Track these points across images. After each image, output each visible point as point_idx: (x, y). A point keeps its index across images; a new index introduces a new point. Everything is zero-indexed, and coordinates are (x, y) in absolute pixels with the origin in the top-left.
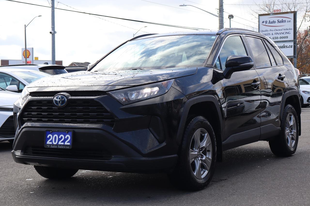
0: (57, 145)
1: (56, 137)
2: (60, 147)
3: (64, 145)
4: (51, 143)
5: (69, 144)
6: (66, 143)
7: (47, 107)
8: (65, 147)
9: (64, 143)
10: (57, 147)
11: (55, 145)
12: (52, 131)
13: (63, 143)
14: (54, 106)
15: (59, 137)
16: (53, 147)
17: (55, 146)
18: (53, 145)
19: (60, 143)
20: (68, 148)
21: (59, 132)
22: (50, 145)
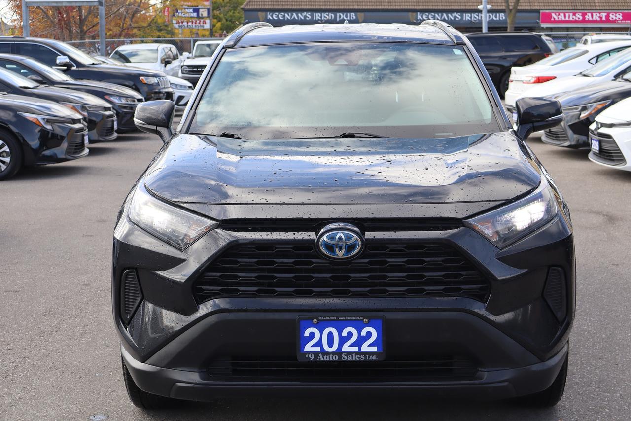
0: (339, 352)
1: (330, 335)
2: (350, 358)
3: (359, 353)
4: (318, 349)
5: (375, 349)
6: (365, 347)
7: (293, 260)
8: (366, 357)
9: (360, 348)
10: (340, 356)
11: (333, 353)
12: (318, 319)
13: (356, 349)
14: (321, 255)
15: (340, 333)
16: (326, 358)
17: (331, 356)
18: (324, 353)
19: (346, 348)
20: (374, 358)
21: (341, 320)
22: (316, 354)
